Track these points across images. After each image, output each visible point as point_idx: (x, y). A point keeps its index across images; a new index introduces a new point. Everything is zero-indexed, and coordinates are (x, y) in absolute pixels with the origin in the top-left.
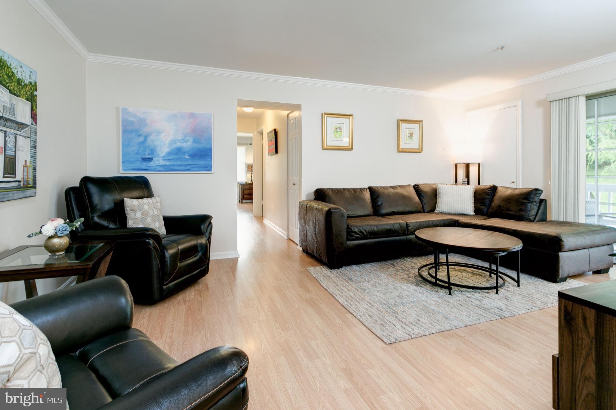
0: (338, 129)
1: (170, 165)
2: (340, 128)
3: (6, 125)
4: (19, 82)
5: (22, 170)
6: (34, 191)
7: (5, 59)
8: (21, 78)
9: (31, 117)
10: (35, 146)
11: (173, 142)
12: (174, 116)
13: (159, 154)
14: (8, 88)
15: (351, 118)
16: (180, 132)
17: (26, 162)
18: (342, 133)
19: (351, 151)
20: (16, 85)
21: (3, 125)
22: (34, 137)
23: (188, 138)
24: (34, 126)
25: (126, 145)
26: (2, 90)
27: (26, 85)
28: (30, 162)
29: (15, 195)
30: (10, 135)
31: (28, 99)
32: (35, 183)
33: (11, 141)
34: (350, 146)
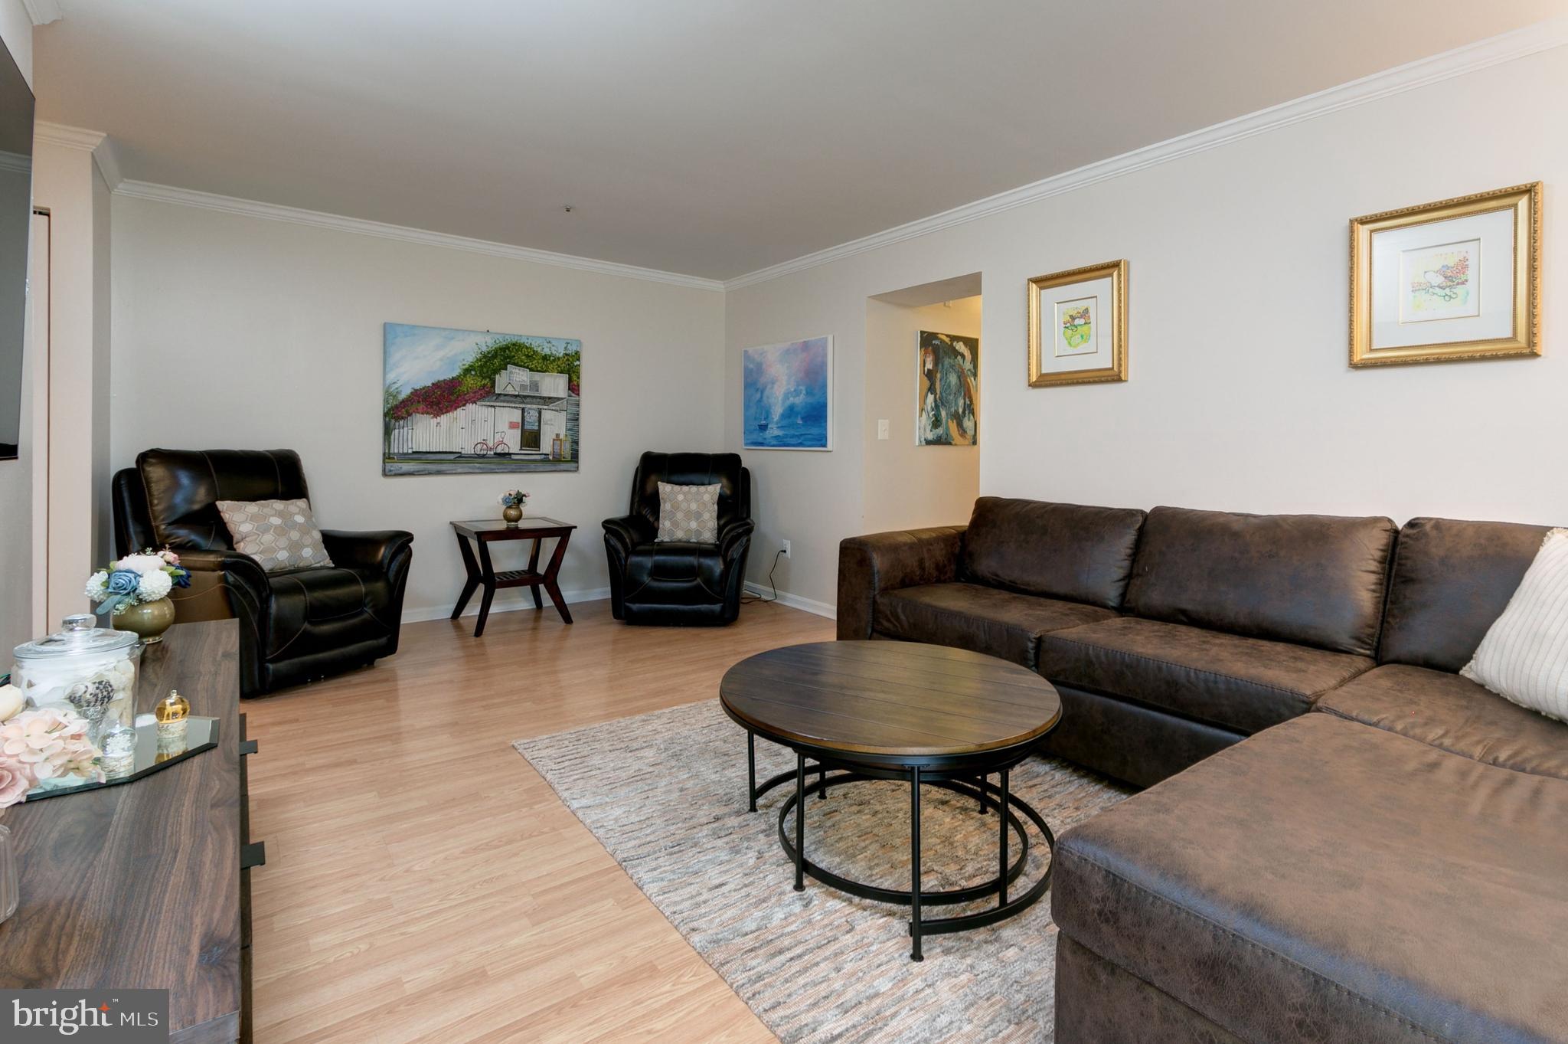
0: (1077, 322)
1: (786, 436)
3: (523, 403)
4: (545, 358)
5: (552, 443)
6: (574, 465)
7: (522, 341)
8: (549, 353)
9: (569, 389)
10: (575, 419)
11: (786, 397)
12: (787, 352)
13: (773, 419)
14: (527, 368)
15: (1115, 274)
16: (793, 378)
17: (558, 435)
18: (1090, 328)
19: (1123, 384)
20: (540, 361)
21: (520, 403)
22: (573, 409)
23: (801, 388)
24: (574, 398)
25: (747, 407)
26: (517, 371)
27: (559, 358)
28: (566, 435)
29: (541, 467)
30: (530, 411)
31: (561, 372)
32: (575, 457)
33: (532, 416)
34: (1115, 369)
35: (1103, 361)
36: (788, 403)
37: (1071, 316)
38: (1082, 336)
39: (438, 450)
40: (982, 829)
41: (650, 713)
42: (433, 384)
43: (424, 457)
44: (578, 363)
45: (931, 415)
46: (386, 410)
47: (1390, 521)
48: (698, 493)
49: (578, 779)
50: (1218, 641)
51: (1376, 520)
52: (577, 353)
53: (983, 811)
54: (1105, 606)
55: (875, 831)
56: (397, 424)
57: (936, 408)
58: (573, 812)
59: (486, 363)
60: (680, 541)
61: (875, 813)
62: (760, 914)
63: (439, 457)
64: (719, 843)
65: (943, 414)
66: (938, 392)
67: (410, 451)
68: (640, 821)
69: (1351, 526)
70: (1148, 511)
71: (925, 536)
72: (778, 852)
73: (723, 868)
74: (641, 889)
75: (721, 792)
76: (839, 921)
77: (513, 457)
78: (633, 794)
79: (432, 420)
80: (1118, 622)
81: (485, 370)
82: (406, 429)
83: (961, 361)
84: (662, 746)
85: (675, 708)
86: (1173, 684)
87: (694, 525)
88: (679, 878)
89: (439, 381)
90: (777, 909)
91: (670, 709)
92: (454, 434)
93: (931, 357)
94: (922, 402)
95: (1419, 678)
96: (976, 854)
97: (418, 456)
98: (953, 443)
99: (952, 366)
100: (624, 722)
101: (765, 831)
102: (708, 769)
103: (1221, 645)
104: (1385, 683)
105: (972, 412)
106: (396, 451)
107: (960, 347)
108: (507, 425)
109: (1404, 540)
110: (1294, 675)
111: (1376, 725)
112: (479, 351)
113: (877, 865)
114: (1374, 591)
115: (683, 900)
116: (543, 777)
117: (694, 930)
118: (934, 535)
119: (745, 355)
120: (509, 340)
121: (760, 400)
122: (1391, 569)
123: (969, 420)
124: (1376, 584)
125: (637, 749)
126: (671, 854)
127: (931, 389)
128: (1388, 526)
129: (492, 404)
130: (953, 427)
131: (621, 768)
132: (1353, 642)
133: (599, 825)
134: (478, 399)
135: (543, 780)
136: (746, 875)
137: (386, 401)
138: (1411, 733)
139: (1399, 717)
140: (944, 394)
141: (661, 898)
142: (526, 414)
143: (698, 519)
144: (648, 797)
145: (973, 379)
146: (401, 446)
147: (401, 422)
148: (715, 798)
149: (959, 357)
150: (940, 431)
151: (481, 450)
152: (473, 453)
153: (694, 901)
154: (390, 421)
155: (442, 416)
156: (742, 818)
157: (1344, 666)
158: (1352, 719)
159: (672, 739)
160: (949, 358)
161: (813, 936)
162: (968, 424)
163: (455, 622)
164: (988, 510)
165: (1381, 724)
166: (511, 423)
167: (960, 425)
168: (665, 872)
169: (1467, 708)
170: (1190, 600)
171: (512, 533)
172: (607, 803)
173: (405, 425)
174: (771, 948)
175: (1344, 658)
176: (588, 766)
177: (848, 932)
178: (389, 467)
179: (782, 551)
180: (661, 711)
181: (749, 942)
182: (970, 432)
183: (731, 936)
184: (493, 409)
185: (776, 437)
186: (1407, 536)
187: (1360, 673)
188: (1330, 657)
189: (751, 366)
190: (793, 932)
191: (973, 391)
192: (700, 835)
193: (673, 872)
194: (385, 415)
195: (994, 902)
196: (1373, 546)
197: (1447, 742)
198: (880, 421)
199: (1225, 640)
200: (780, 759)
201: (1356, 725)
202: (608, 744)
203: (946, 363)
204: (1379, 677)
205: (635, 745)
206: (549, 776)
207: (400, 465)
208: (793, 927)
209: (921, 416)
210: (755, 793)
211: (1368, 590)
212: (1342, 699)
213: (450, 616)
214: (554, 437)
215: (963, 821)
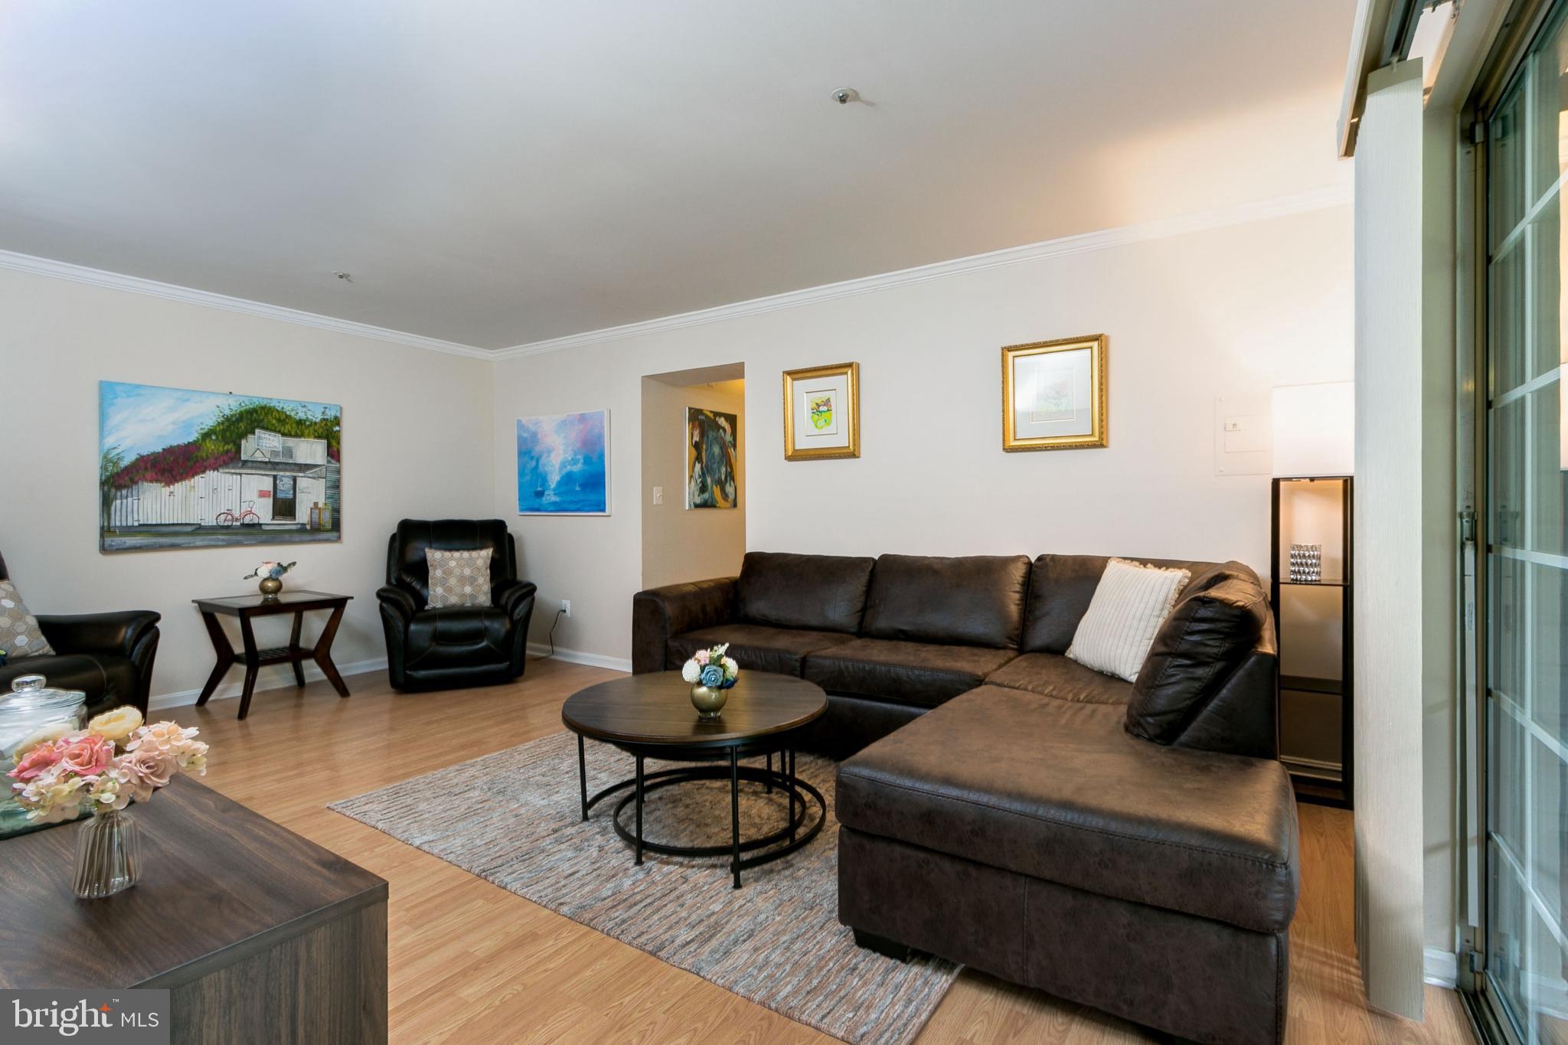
0: (821, 408)
1: (563, 502)
2: (827, 403)
3: (275, 469)
4: (300, 422)
5: (309, 512)
6: (335, 534)
7: (272, 405)
8: (304, 417)
9: (328, 455)
10: (336, 486)
11: (563, 465)
12: (564, 422)
13: (550, 486)
14: (279, 432)
15: (849, 372)
16: (570, 448)
17: (316, 504)
18: (831, 414)
19: (856, 459)
20: (294, 425)
21: (271, 470)
22: (335, 476)
23: (579, 457)
24: (334, 465)
25: (521, 474)
26: (267, 436)
27: (316, 423)
28: (326, 504)
29: (297, 537)
30: (283, 479)
31: (319, 437)
32: (336, 525)
33: (285, 484)
34: (851, 447)
35: (842, 440)
36: (565, 471)
37: (817, 404)
38: (825, 421)
39: (171, 522)
40: (770, 803)
41: (462, 763)
42: (164, 450)
43: (154, 529)
44: (337, 428)
45: (698, 482)
46: (104, 478)
47: (1027, 557)
48: (471, 558)
49: (412, 823)
50: (925, 649)
51: (1019, 557)
52: (336, 418)
53: (769, 792)
54: (848, 633)
55: (691, 817)
56: (119, 494)
57: (703, 475)
58: (418, 848)
59: (229, 427)
60: (453, 606)
61: (687, 806)
62: (612, 885)
63: (172, 529)
64: (563, 846)
65: (709, 480)
66: (704, 461)
67: (136, 524)
68: (486, 843)
69: (1005, 562)
70: (877, 558)
71: (705, 586)
72: (616, 842)
73: (572, 862)
74: (504, 888)
75: (553, 812)
76: (675, 878)
77: (264, 527)
78: (472, 825)
79: (163, 489)
80: (858, 643)
81: (228, 434)
82: (130, 499)
83: (723, 434)
84: (485, 787)
85: (486, 756)
86: (897, 680)
87: (468, 589)
88: (536, 875)
89: (171, 447)
90: (625, 879)
91: (481, 758)
92: (192, 504)
93: (698, 431)
94: (691, 473)
95: (1043, 659)
96: (768, 819)
97: (146, 529)
98: (718, 505)
99: (716, 439)
100: (439, 773)
101: (601, 832)
102: (535, 797)
103: (927, 651)
104: (1024, 664)
105: (733, 479)
106: (118, 524)
107: (722, 421)
108: (256, 493)
109: (1035, 569)
110: (972, 664)
111: (1017, 688)
112: (221, 414)
113: (697, 838)
114: (1018, 605)
115: (545, 888)
116: (373, 827)
117: (562, 904)
118: (712, 584)
119: (517, 423)
120: (257, 403)
121: (536, 467)
122: (1028, 589)
123: (730, 485)
124: (1019, 600)
125: (461, 793)
126: (524, 861)
127: (698, 459)
128: (1026, 560)
129: (238, 471)
130: (717, 491)
131: (451, 809)
132: (1007, 640)
133: (449, 851)
134: (220, 466)
135: (373, 829)
136: (594, 863)
137: (104, 468)
138: (1036, 690)
139: (1030, 683)
140: (709, 464)
141: (525, 890)
142: (278, 482)
143: (472, 584)
144: (486, 826)
145: (732, 450)
146: (124, 519)
147: (124, 492)
148: (548, 817)
149: (721, 431)
150: (706, 495)
151: (225, 520)
152: (215, 524)
153: (554, 887)
154: (109, 491)
155: (176, 484)
156: (577, 827)
157: (1001, 656)
158: (1005, 686)
159: (492, 780)
160: (713, 431)
161: (657, 891)
162: (729, 489)
163: (201, 708)
164: (755, 563)
165: (1021, 687)
166: (260, 491)
167: (723, 490)
168: (522, 873)
169: (1066, 673)
170: (906, 623)
171: (271, 608)
172: (448, 836)
173: (129, 495)
174: (627, 903)
175: (1002, 652)
176: (416, 812)
177: (683, 883)
178: (110, 542)
179: (562, 611)
180: (472, 761)
181: (609, 903)
182: (731, 497)
183: (594, 902)
184: (239, 477)
185: (554, 503)
186: (1036, 567)
187: (1011, 660)
188: (993, 652)
189: (525, 435)
190: (641, 891)
191: (733, 460)
192: (544, 844)
193: (530, 872)
194: (103, 484)
195: (787, 843)
196: (1018, 573)
197: (1054, 693)
198: (654, 489)
199: (931, 648)
200: (598, 782)
201: (1006, 689)
202: (430, 792)
203: (710, 436)
204: (1021, 661)
205: (457, 790)
206: (380, 825)
207: (124, 539)
208: (641, 888)
209: (690, 482)
210: (586, 806)
211: (1015, 604)
212: (999, 676)
213: (195, 701)
214: (312, 506)
215: (756, 800)
